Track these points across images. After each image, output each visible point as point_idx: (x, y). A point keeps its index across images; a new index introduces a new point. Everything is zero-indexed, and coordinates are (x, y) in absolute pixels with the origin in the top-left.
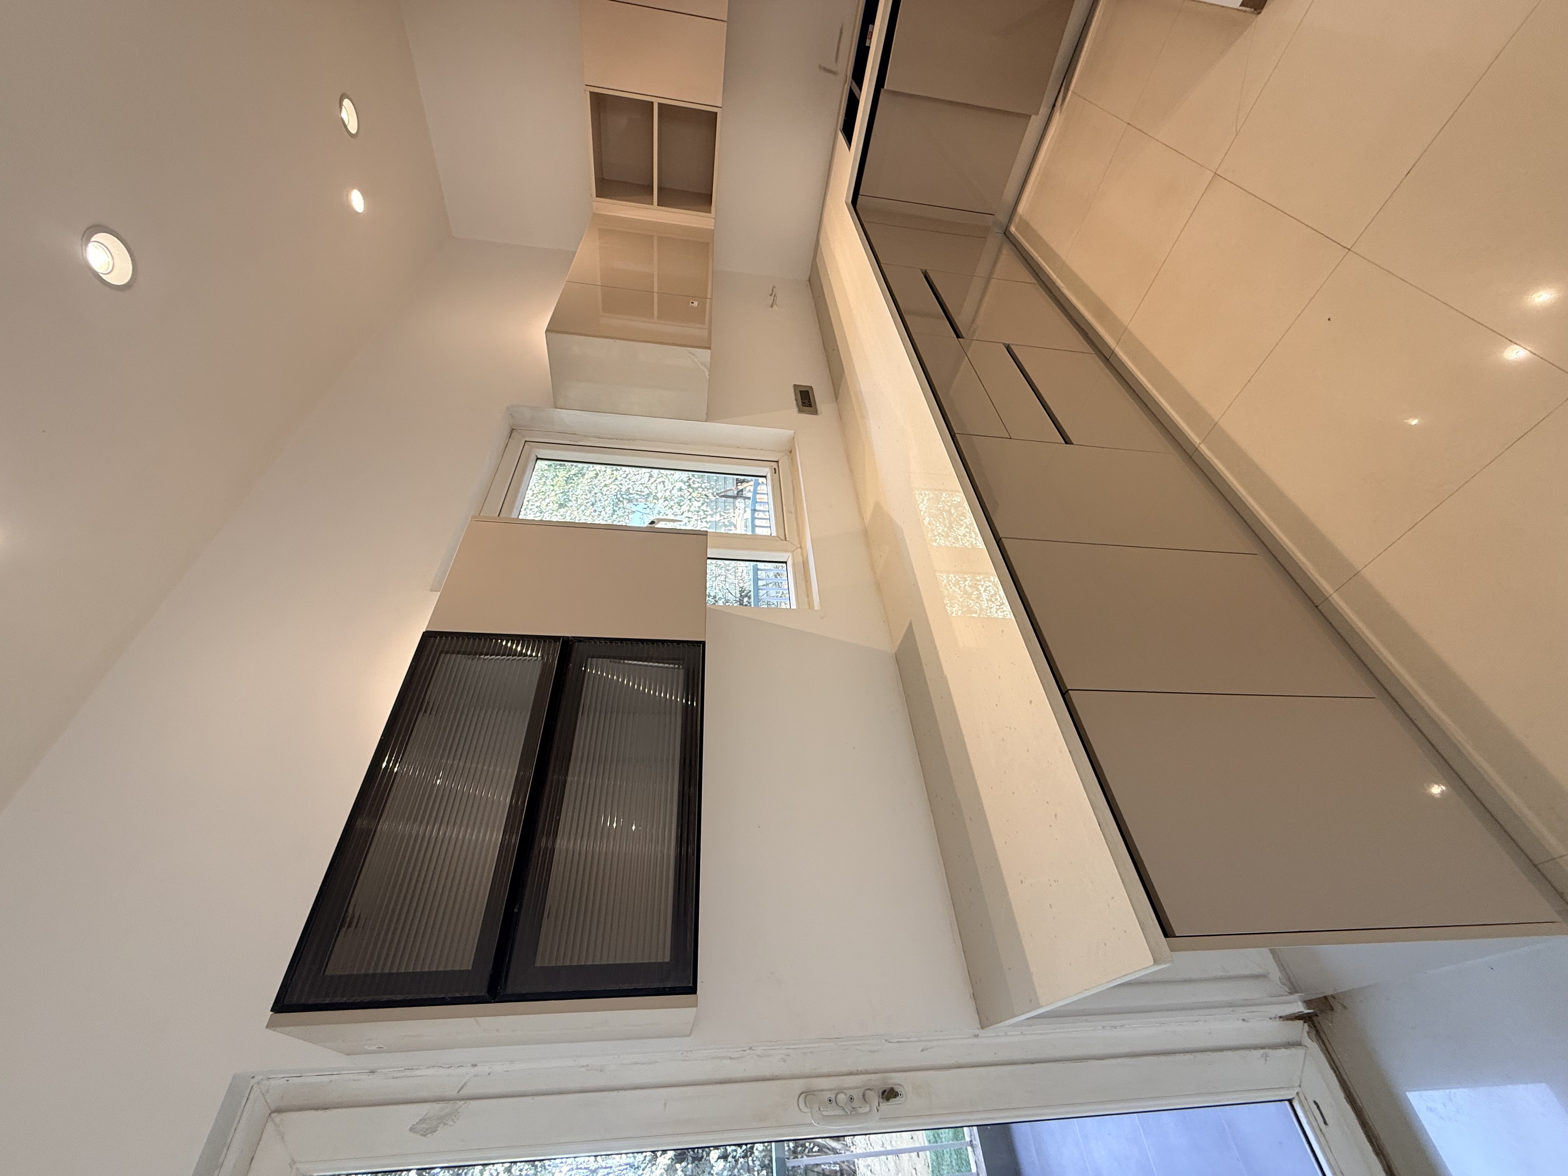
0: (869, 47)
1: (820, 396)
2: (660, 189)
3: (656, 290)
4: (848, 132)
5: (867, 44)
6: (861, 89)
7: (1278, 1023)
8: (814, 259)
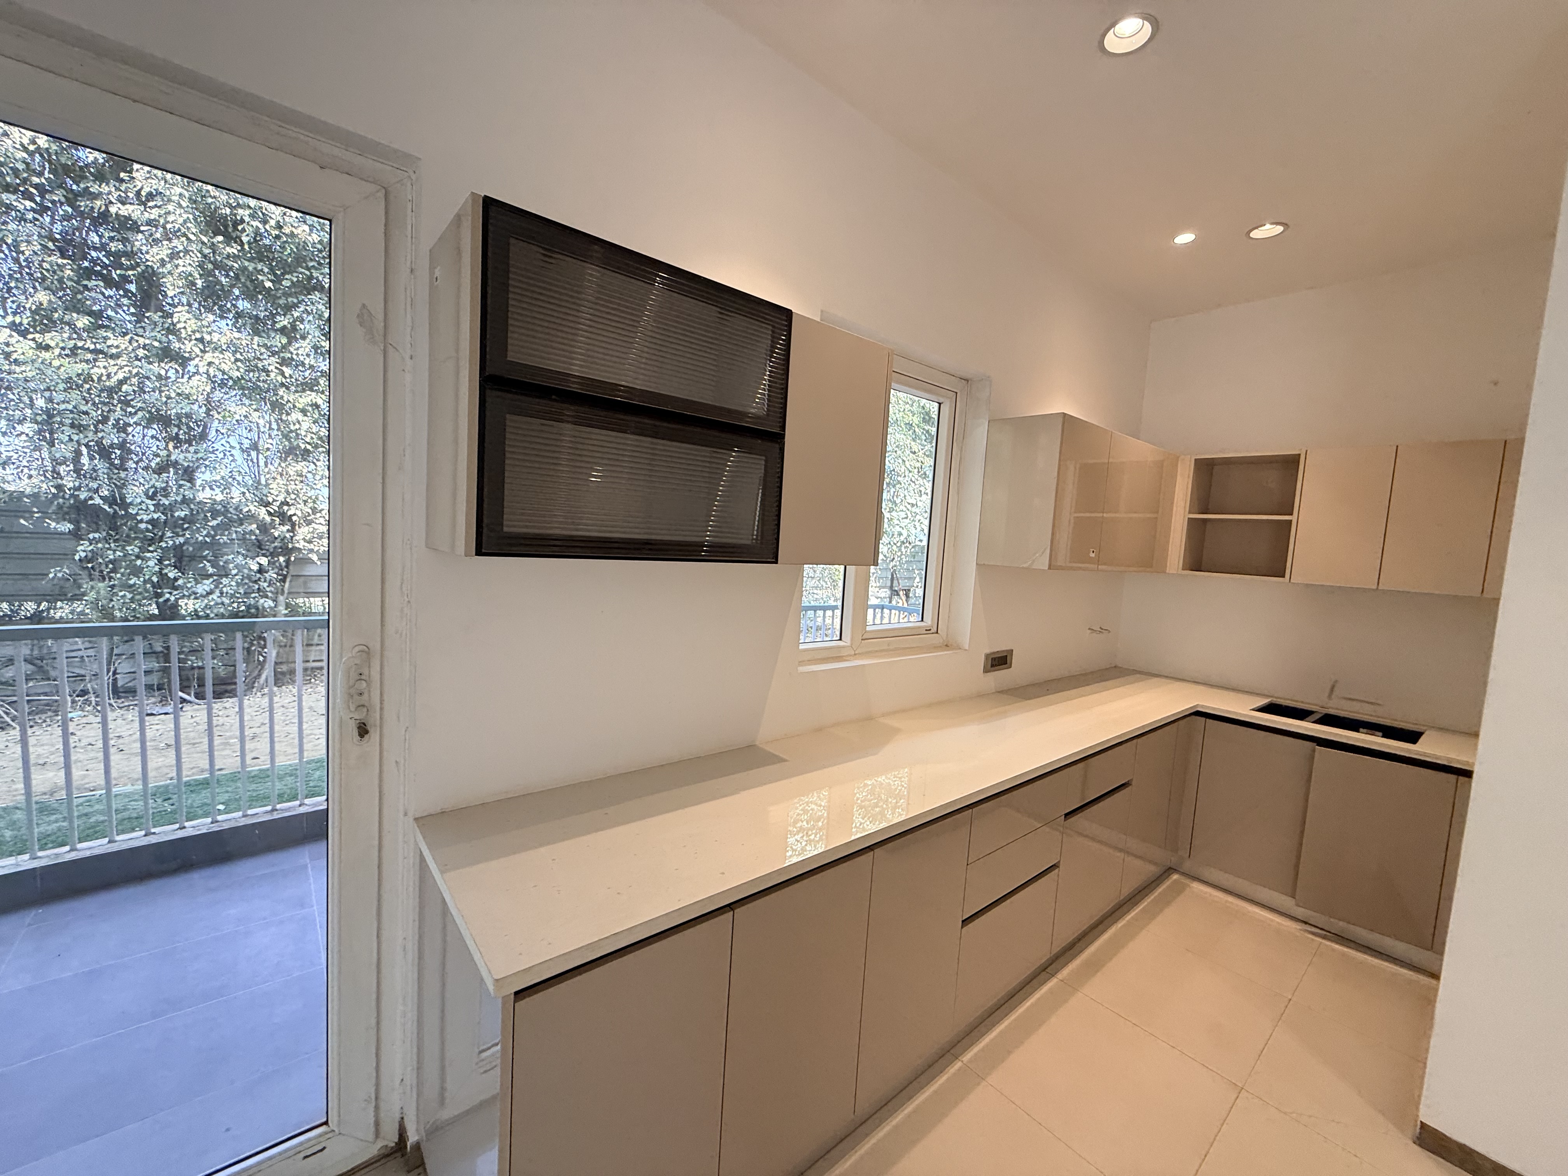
0: (1358, 731)
1: (1002, 675)
2: (1205, 521)
3: (1105, 515)
4: (1271, 709)
5: (1361, 730)
6: (1314, 722)
7: (397, 1116)
8: (1140, 672)
